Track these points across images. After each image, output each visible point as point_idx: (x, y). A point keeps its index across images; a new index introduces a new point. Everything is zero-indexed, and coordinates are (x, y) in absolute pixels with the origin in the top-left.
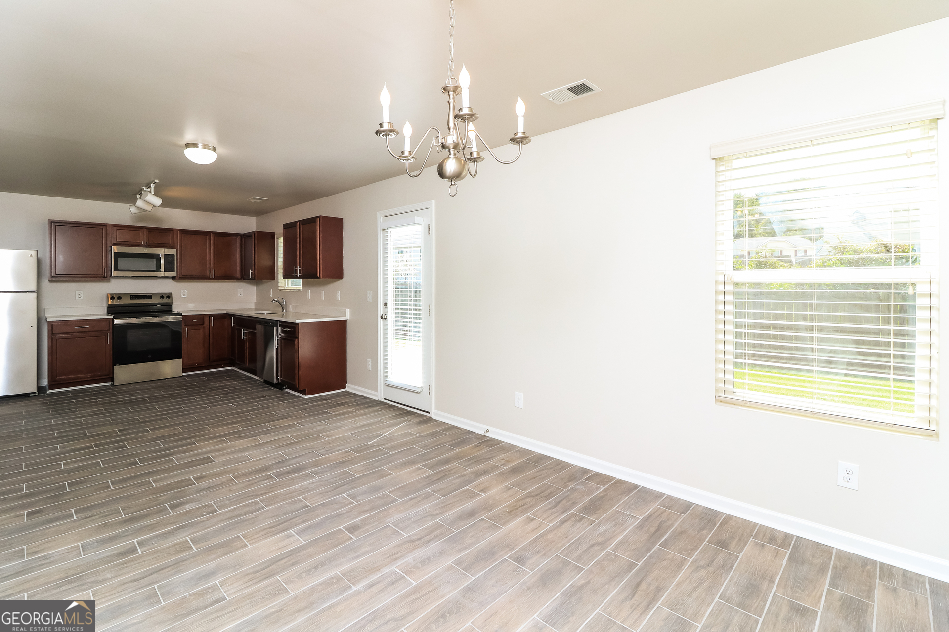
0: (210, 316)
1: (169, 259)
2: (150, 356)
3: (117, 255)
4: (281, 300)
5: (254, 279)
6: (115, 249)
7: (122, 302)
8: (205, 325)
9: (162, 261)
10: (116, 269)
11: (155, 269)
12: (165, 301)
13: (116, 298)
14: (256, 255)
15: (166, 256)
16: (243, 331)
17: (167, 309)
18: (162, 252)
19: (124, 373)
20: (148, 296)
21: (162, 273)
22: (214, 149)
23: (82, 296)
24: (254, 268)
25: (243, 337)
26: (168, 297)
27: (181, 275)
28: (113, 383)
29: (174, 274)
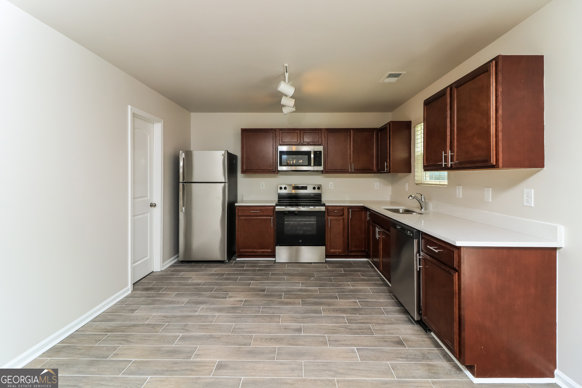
0: (349, 207)
1: (317, 154)
2: (301, 241)
3: (284, 153)
4: (419, 197)
5: (389, 172)
6: (280, 148)
7: (287, 191)
8: (344, 216)
9: (312, 156)
10: (281, 165)
11: (307, 164)
12: (316, 191)
13: (283, 188)
14: (391, 147)
15: (315, 153)
16: (377, 230)
17: (316, 199)
18: (312, 149)
20: (304, 187)
21: (312, 168)
23: (264, 185)
24: (388, 160)
25: (377, 236)
26: (319, 188)
27: (327, 168)
28: (274, 259)
29: (321, 168)
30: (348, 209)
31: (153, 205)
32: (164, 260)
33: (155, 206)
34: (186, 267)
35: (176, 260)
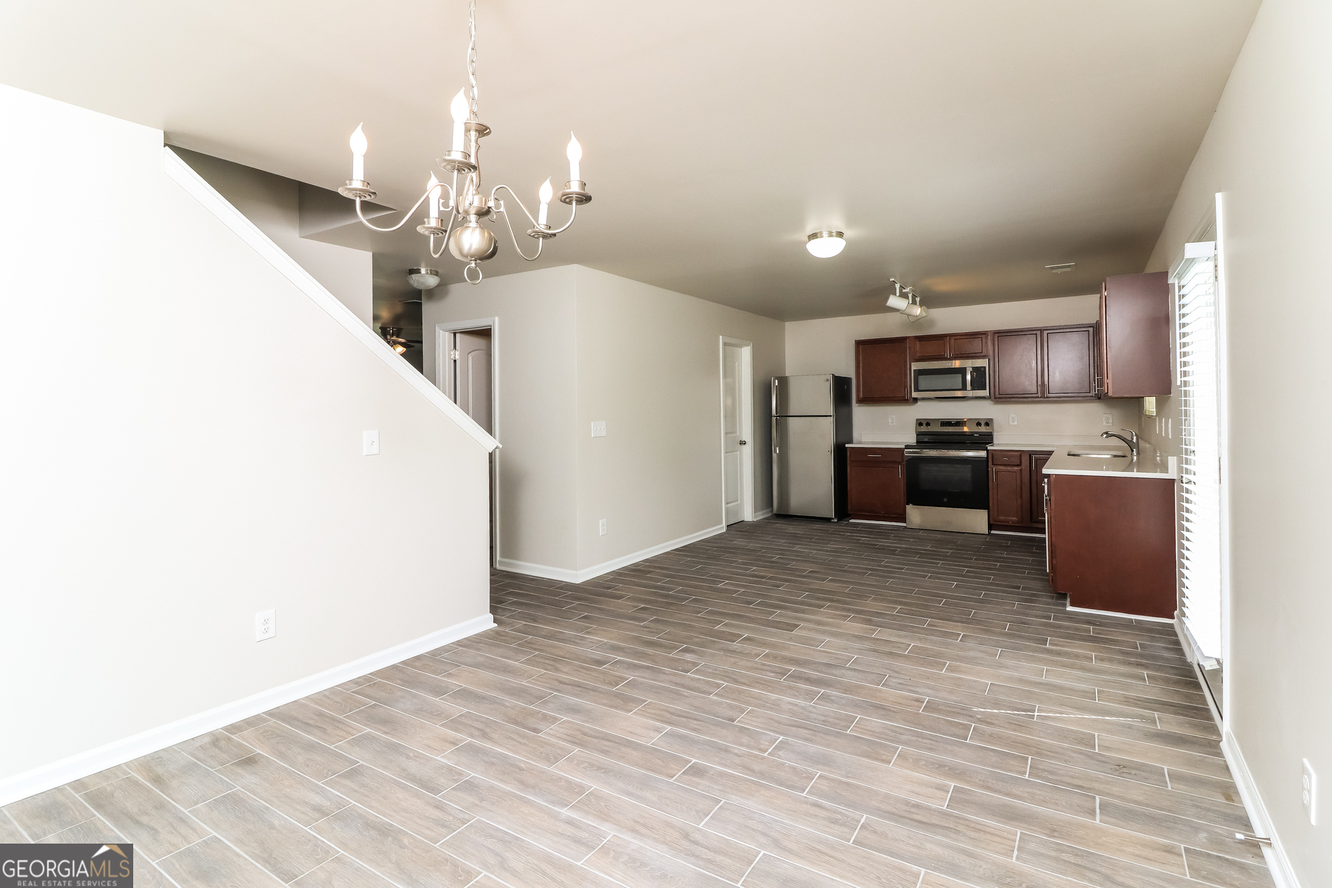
0: (1031, 453)
1: (978, 372)
2: (945, 500)
3: (920, 372)
6: (915, 366)
7: (930, 429)
8: (1022, 467)
9: (969, 377)
10: (917, 390)
11: (961, 388)
12: (983, 429)
13: (924, 425)
15: (975, 369)
17: (984, 440)
18: (970, 364)
19: (916, 515)
20: (960, 423)
21: (970, 393)
22: (840, 234)
23: (894, 421)
26: (987, 424)
27: (997, 393)
28: (904, 525)
29: (985, 393)
30: (1030, 455)
31: (743, 443)
32: (756, 510)
33: (745, 444)
34: (781, 525)
35: (770, 515)
